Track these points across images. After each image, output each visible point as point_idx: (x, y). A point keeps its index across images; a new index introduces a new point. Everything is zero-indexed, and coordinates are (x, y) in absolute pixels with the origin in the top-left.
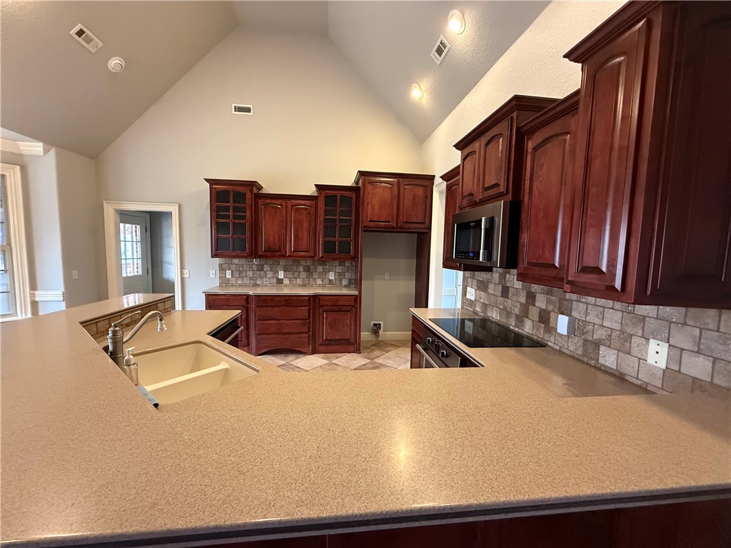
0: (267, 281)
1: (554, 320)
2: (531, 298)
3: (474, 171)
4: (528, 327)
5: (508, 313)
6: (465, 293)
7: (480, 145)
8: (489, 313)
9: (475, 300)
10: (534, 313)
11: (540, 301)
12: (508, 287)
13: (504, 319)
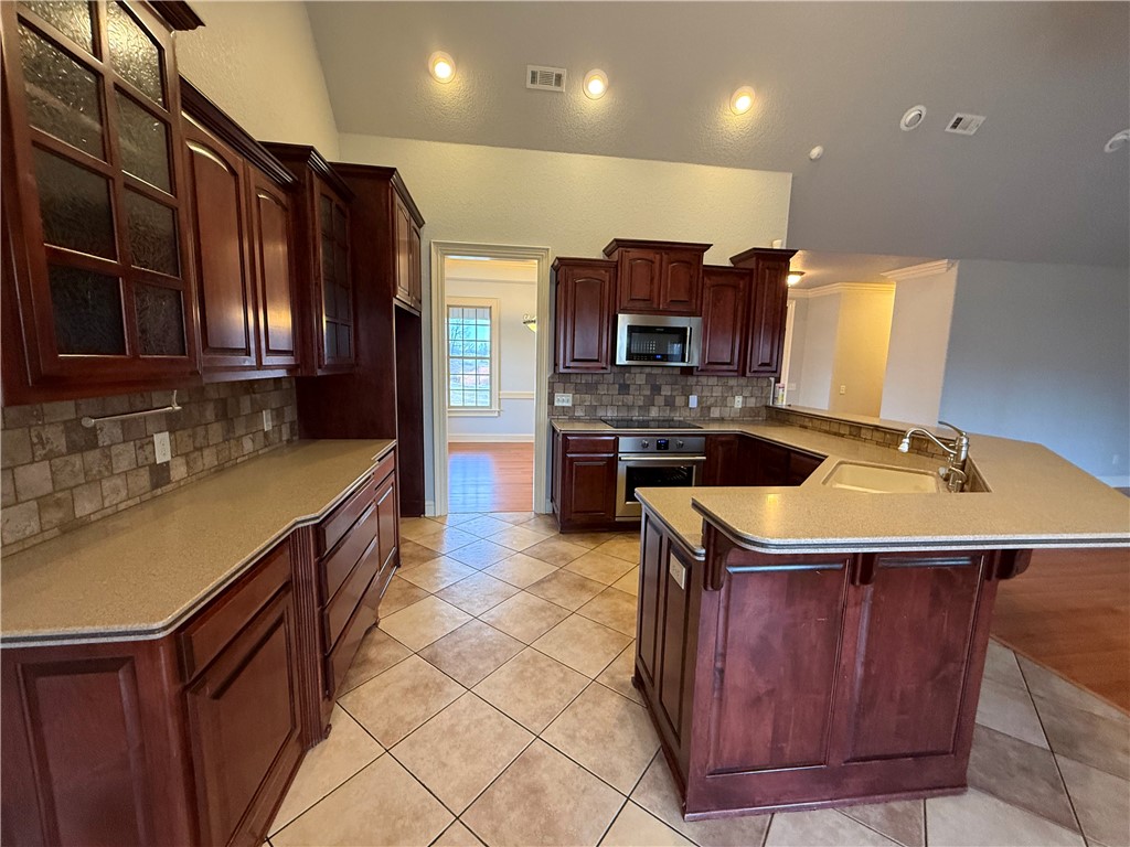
0: (116, 491)
1: (679, 401)
2: (656, 389)
3: (652, 279)
4: (654, 413)
5: (630, 408)
6: (551, 402)
7: (661, 260)
8: (601, 413)
9: (574, 405)
10: (660, 400)
11: (666, 391)
12: (629, 385)
13: (624, 414)
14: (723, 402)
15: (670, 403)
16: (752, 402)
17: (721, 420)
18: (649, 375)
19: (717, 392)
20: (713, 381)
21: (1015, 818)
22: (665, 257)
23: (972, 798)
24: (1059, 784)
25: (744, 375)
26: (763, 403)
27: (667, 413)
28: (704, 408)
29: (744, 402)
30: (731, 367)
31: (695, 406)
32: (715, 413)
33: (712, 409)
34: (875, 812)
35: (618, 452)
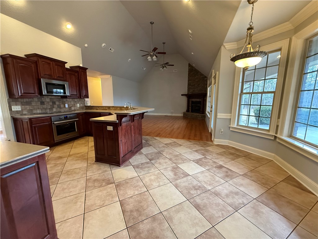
1: (62, 106)
2: (54, 103)
3: (51, 69)
4: (54, 110)
5: (46, 109)
6: (10, 109)
7: (53, 64)
8: (35, 112)
9: (22, 110)
10: (56, 106)
11: (57, 103)
12: (44, 102)
13: (44, 111)
14: (74, 105)
15: (59, 107)
16: (81, 105)
17: (75, 110)
18: (50, 98)
19: (72, 103)
20: (71, 100)
21: (147, 148)
22: (54, 63)
23: (144, 148)
24: (148, 144)
25: (81, 98)
26: (84, 105)
27: (59, 110)
28: (70, 108)
29: (80, 105)
30: (77, 96)
31: (67, 107)
32: (73, 109)
33: (72, 108)
34: (137, 154)
35: (52, 121)
